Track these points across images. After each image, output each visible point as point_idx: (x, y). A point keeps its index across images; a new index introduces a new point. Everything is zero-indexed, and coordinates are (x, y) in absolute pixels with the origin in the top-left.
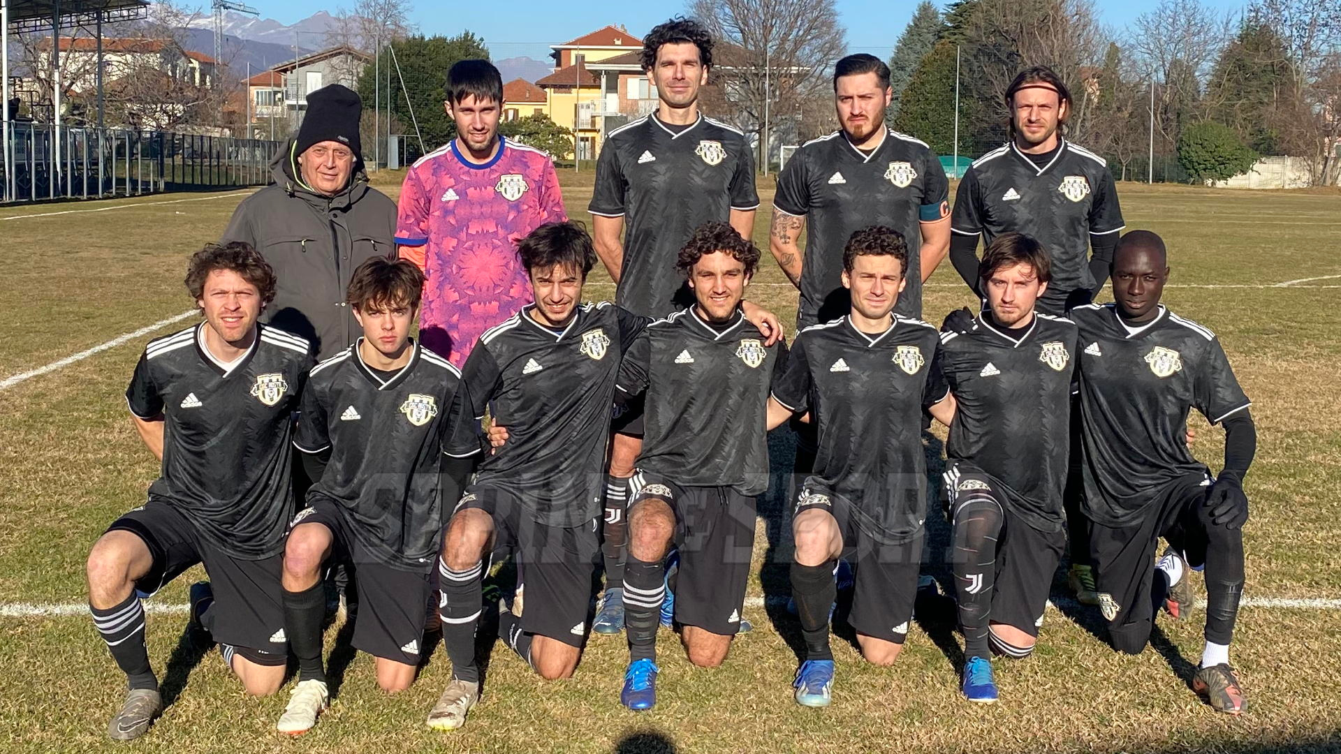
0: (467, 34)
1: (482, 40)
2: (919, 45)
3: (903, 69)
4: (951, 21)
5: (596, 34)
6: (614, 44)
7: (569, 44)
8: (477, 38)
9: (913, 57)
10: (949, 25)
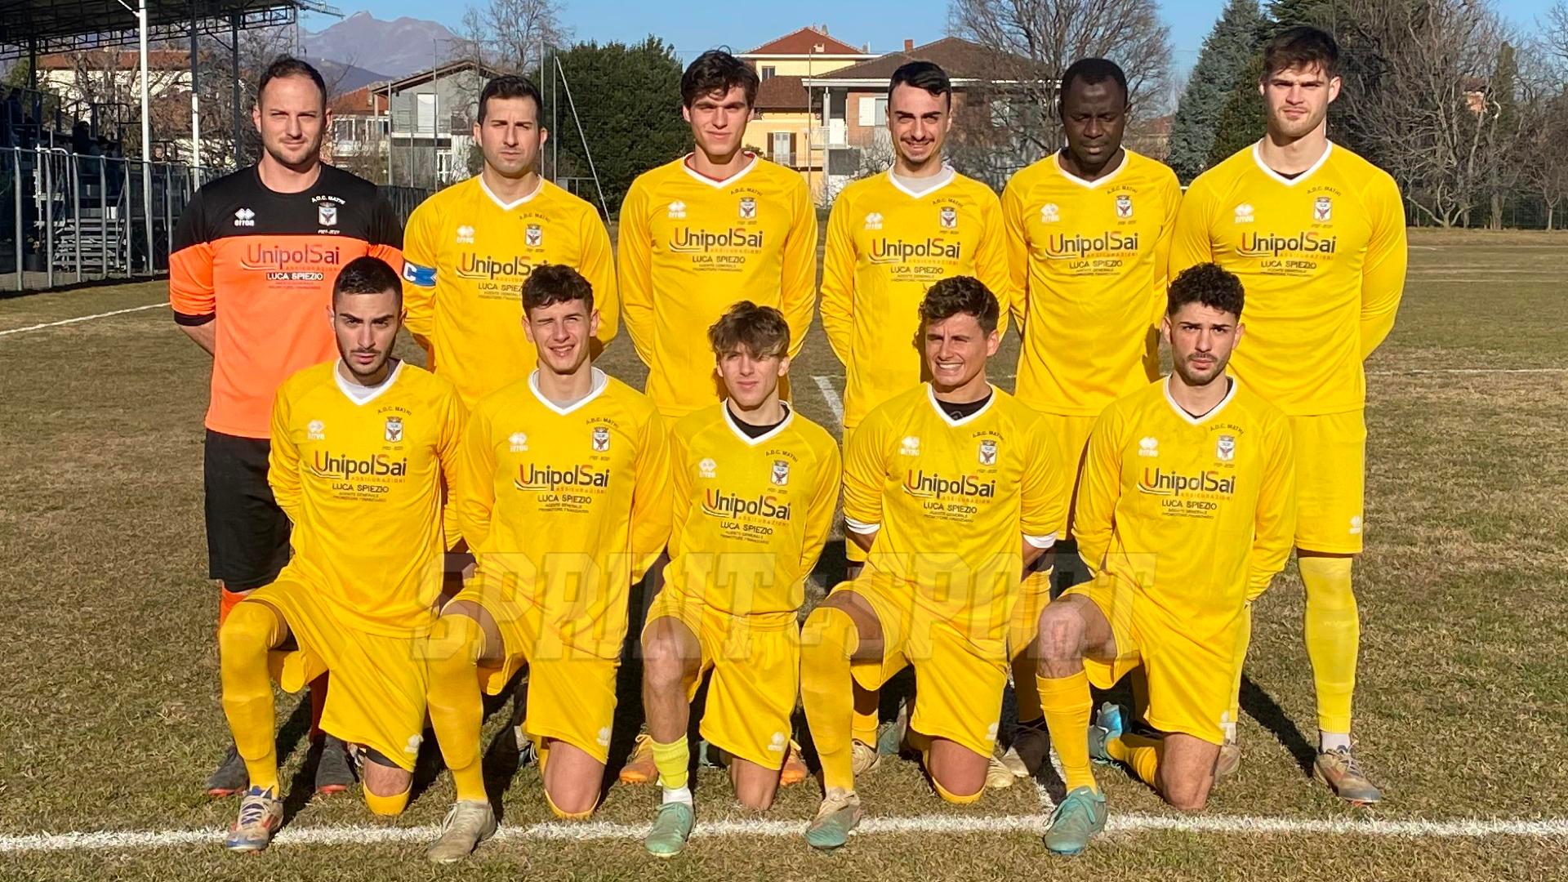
0: (651, 41)
1: (671, 47)
2: (1234, 48)
3: (1211, 81)
4: (1278, 16)
5: (788, 38)
6: (814, 52)
7: (751, 53)
8: (665, 46)
9: (1225, 64)
10: (1275, 20)
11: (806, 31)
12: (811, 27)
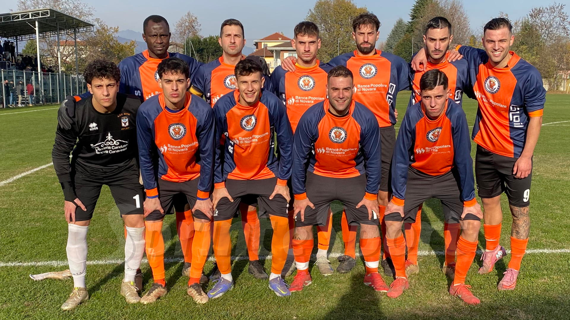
5: (271, 35)
6: (278, 40)
7: (261, 40)
11: (276, 33)
12: (278, 32)
